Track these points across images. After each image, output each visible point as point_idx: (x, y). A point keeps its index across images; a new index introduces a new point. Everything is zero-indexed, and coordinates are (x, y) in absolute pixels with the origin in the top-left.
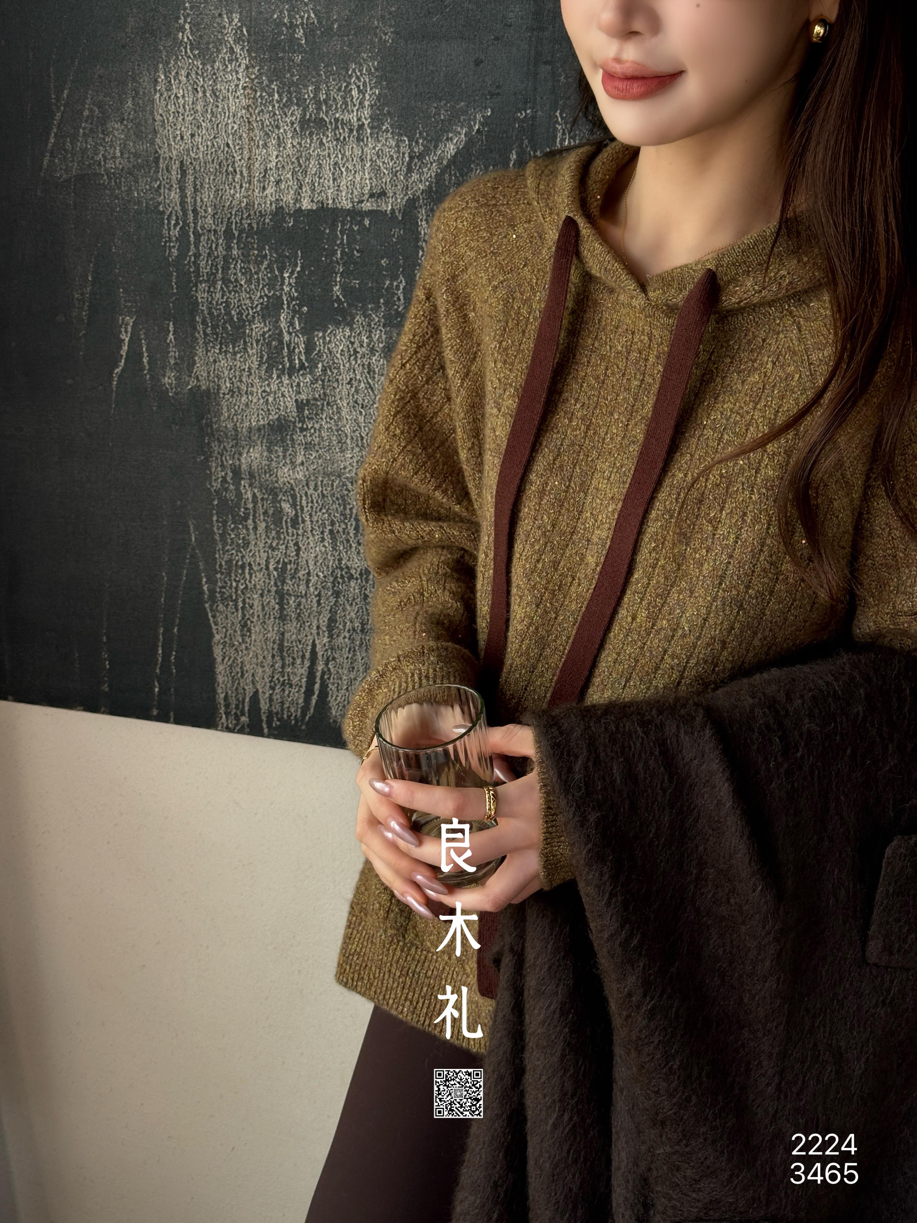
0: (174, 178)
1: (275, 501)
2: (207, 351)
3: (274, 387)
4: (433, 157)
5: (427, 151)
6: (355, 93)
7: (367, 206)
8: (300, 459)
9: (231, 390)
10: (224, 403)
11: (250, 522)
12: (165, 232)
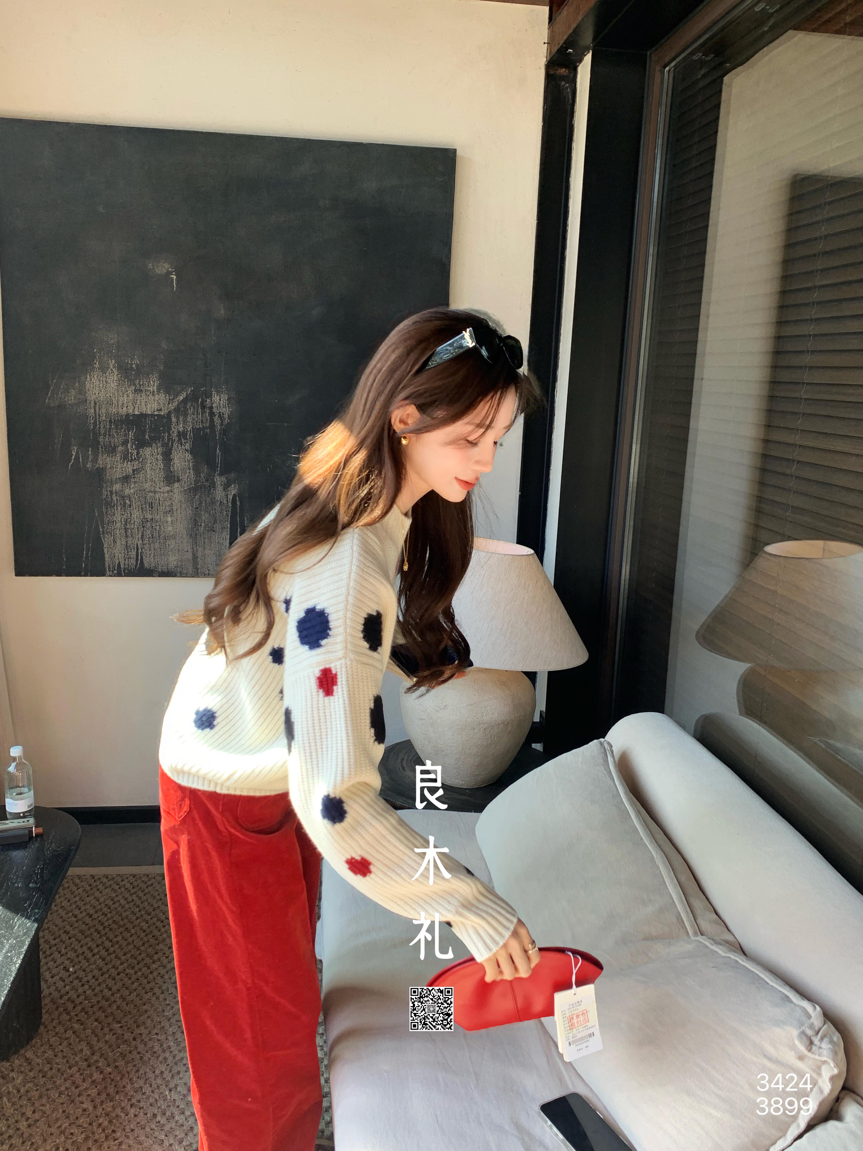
0: (92, 407)
1: (124, 500)
2: (103, 456)
3: (125, 465)
4: (176, 400)
5: (174, 398)
6: (152, 382)
7: (156, 413)
8: (132, 486)
9: (110, 468)
10: (108, 472)
11: (115, 507)
12: (89, 421)
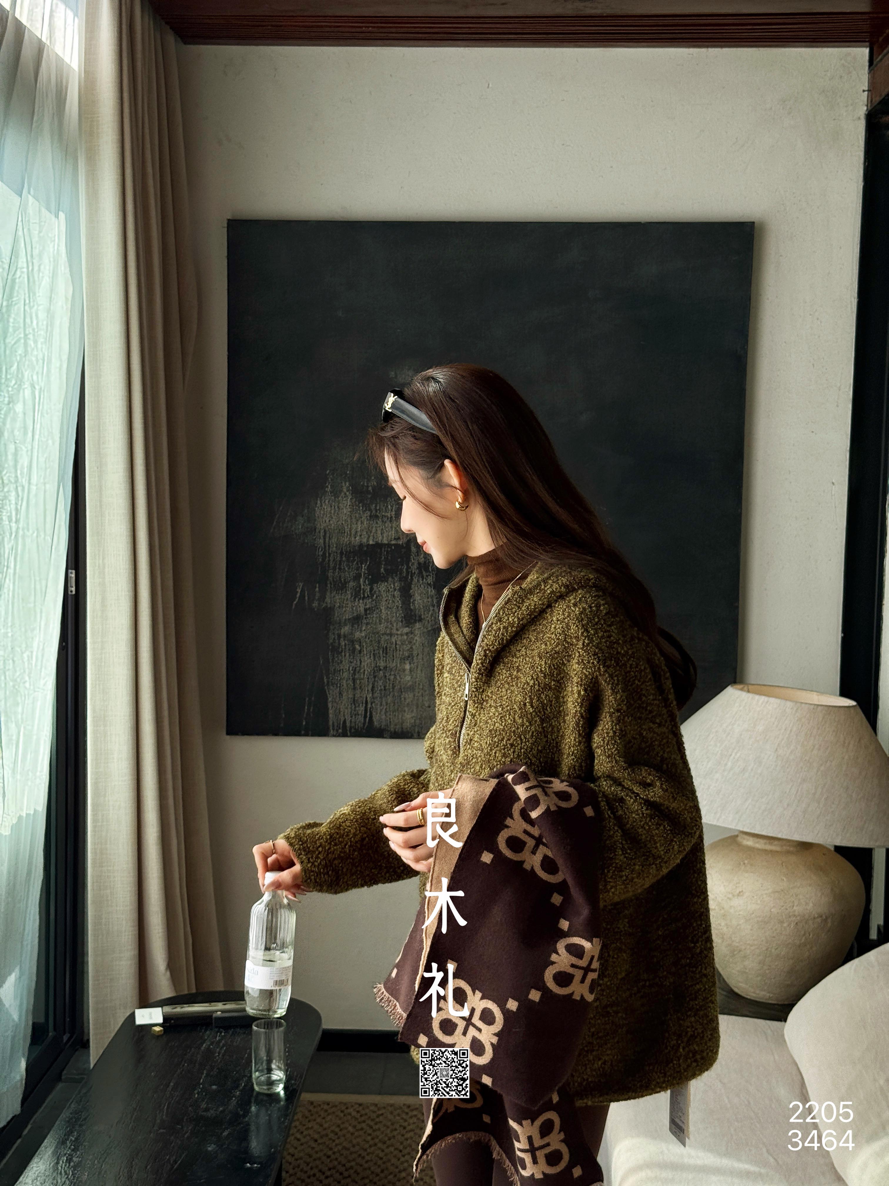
0: (322, 535)
2: (331, 593)
3: (356, 604)
8: (364, 628)
9: (339, 607)
10: (336, 611)
12: (317, 553)
